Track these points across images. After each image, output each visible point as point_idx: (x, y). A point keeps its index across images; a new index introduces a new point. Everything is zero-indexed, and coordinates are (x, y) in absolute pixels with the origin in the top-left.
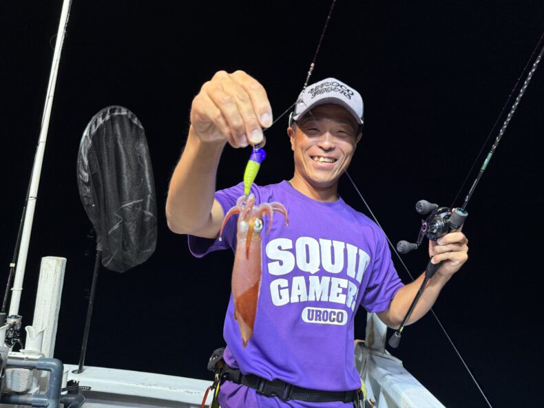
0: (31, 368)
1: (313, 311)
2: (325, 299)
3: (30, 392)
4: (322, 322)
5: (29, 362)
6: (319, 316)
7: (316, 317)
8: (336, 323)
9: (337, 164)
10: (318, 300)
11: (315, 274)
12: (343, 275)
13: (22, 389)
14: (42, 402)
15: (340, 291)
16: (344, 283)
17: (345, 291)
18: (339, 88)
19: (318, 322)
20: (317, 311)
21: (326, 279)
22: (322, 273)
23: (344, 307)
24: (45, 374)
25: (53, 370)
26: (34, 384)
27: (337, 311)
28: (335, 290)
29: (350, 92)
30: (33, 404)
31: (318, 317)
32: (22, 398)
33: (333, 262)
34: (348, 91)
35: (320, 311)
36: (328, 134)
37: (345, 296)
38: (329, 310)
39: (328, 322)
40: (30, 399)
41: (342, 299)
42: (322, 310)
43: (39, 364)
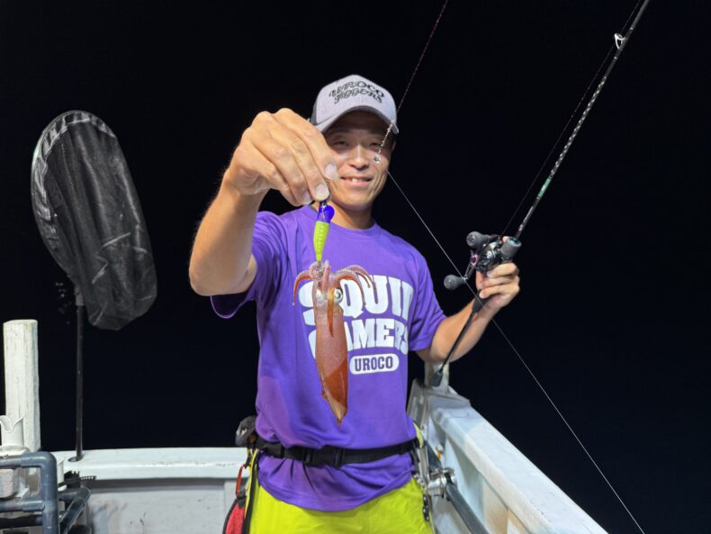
0: (14, 467)
1: (360, 360)
2: (372, 344)
3: (18, 496)
4: (371, 371)
5: (10, 461)
6: (368, 365)
7: (365, 365)
8: (385, 369)
9: (372, 184)
10: (364, 346)
11: (358, 318)
12: (388, 314)
13: (7, 493)
14: (36, 505)
15: (387, 332)
16: (390, 323)
17: (392, 333)
18: (366, 88)
19: (367, 371)
20: (364, 360)
21: (370, 322)
22: (366, 315)
23: (394, 350)
24: (33, 471)
25: (43, 466)
26: (22, 485)
27: (385, 356)
28: (382, 332)
29: (380, 94)
30: (24, 509)
31: (366, 365)
32: (8, 504)
33: (376, 301)
34: (377, 91)
35: (368, 360)
36: (359, 148)
37: (392, 338)
38: (377, 356)
39: (378, 370)
40: (20, 504)
41: (390, 342)
42: (370, 357)
43: (24, 461)
